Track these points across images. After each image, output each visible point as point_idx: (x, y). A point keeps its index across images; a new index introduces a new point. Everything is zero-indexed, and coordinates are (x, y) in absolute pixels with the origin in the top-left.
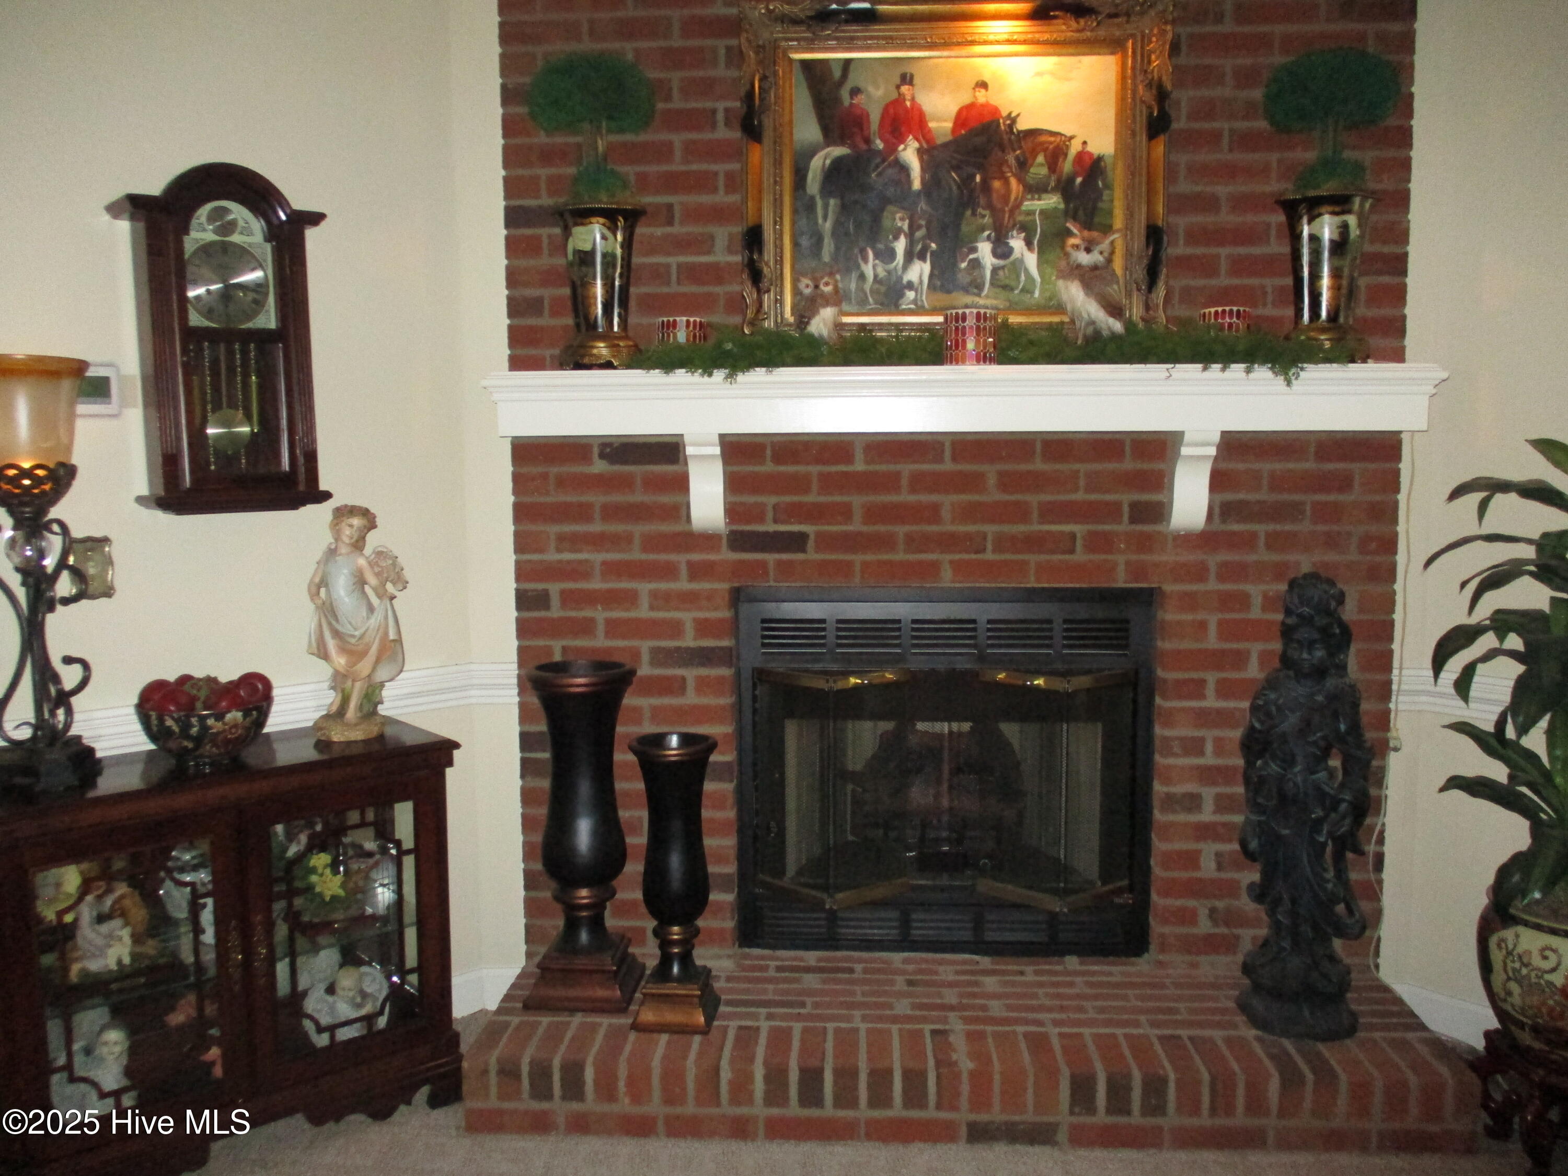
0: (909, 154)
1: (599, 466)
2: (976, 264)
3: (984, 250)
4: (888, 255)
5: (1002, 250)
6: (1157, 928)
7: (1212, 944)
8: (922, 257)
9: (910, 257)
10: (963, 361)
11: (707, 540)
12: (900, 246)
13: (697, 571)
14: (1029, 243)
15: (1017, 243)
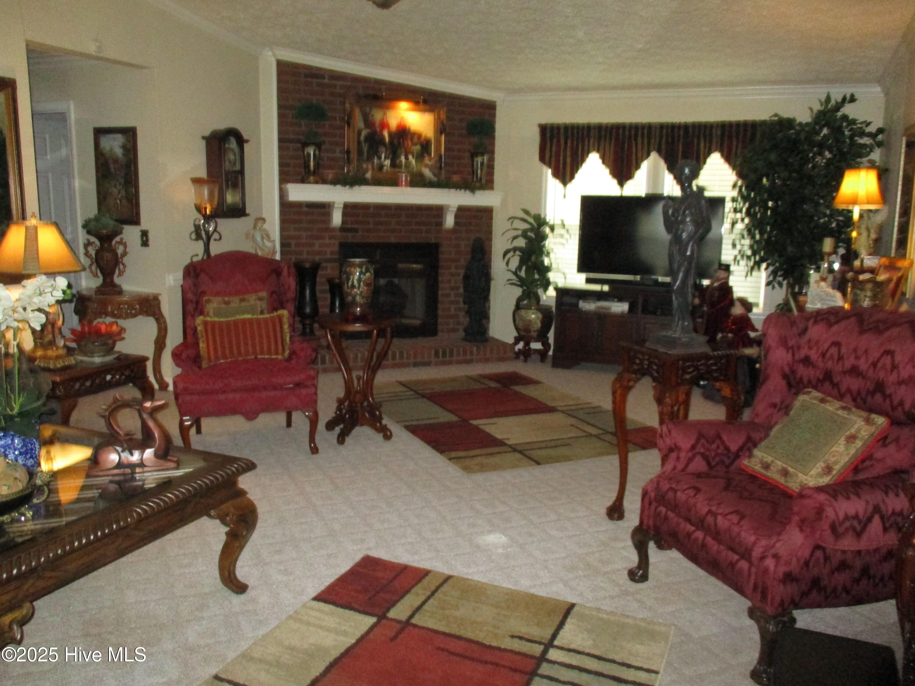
0: (386, 134)
1: (305, 209)
2: (401, 161)
3: (403, 158)
4: (380, 158)
5: (407, 158)
6: (440, 327)
7: (455, 330)
8: (388, 158)
9: (386, 158)
10: (402, 186)
11: (334, 229)
12: (383, 156)
13: (331, 238)
14: (413, 157)
15: (410, 157)
